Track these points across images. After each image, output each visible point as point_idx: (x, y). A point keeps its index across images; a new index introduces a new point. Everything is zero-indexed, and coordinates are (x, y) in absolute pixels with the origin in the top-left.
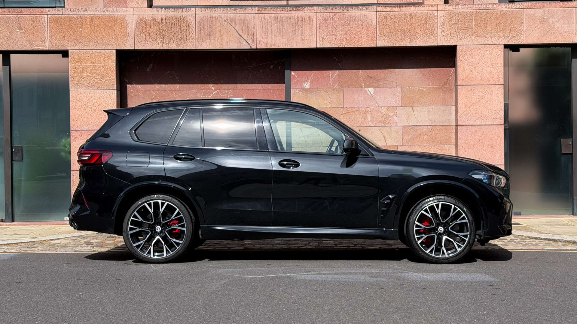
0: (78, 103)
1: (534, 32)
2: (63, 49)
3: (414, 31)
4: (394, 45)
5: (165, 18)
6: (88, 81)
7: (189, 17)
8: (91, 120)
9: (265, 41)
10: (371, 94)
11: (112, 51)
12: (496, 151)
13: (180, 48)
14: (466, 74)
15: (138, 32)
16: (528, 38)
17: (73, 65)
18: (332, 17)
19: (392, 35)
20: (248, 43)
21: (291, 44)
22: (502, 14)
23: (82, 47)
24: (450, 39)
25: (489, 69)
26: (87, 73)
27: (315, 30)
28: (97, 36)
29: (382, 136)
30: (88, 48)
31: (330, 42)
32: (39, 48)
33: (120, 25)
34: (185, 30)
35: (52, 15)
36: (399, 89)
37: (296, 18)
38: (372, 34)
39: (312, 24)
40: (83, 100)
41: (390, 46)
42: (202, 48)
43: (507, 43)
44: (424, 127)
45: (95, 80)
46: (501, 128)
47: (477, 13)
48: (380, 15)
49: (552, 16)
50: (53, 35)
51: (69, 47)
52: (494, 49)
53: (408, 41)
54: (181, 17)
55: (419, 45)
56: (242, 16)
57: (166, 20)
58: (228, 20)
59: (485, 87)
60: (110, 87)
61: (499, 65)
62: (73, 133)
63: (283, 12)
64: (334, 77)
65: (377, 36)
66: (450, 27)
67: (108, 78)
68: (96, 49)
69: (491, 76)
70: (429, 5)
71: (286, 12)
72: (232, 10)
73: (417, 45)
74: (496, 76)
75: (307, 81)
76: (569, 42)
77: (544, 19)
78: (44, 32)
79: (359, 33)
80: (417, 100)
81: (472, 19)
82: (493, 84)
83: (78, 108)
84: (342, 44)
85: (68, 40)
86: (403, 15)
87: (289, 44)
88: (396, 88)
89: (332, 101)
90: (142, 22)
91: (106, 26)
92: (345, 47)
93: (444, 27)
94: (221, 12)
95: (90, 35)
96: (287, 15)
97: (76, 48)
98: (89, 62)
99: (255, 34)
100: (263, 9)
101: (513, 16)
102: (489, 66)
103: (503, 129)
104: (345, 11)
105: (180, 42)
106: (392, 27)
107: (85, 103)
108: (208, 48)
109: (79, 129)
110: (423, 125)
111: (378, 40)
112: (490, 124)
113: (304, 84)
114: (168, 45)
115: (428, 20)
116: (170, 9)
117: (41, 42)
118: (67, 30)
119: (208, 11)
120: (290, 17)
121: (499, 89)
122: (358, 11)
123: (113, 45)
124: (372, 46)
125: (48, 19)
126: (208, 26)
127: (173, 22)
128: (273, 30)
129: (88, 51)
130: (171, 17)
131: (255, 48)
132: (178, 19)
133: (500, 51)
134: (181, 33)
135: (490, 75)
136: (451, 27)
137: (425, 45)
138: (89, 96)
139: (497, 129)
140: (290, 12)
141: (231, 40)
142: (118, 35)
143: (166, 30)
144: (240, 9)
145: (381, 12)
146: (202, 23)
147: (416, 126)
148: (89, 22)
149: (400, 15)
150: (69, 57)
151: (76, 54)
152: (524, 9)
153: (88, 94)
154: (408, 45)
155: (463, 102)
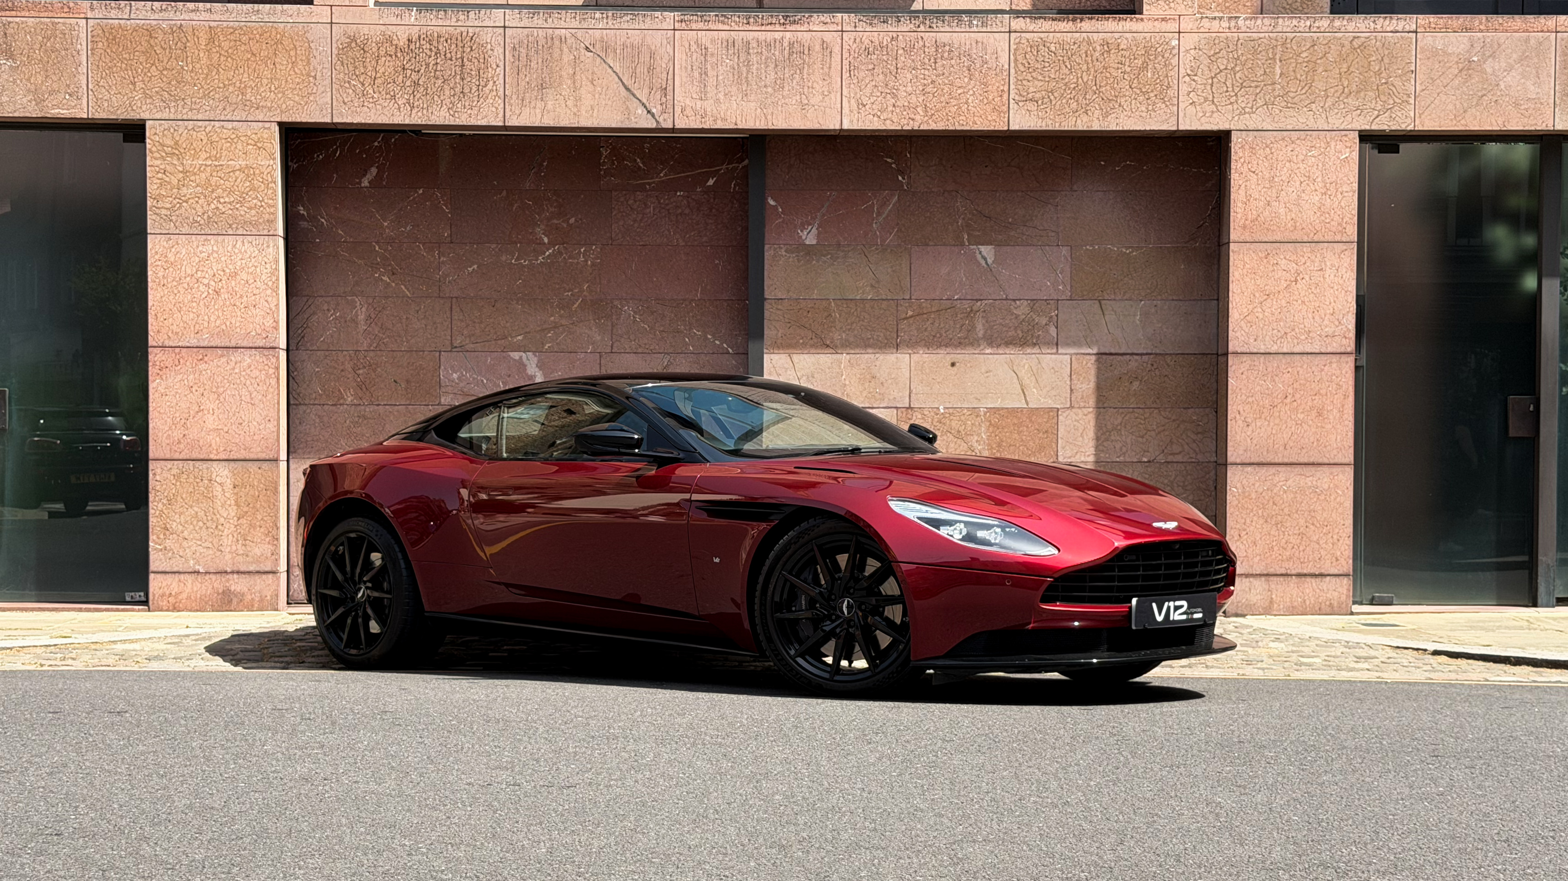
0: (171, 269)
1: (1444, 97)
2: (128, 117)
3: (1113, 88)
4: (1057, 128)
5: (419, 37)
6: (201, 210)
7: (487, 36)
8: (206, 318)
9: (698, 106)
10: (986, 263)
11: (267, 125)
12: (1330, 426)
13: (458, 122)
14: (1254, 212)
15: (342, 75)
16: (1426, 114)
17: (158, 162)
18: (885, 43)
19: (1052, 97)
20: (649, 112)
21: (769, 117)
22: (1356, 46)
23: (184, 111)
24: (1213, 112)
25: (1317, 198)
26: (198, 186)
27: (840, 79)
28: (226, 83)
29: (1015, 380)
30: (200, 117)
31: (879, 113)
32: (62, 112)
33: (292, 53)
34: (473, 73)
35: (99, 21)
36: (1065, 251)
37: (786, 44)
38: (996, 94)
39: (830, 65)
40: (185, 263)
41: (1044, 128)
42: (522, 124)
43: (1368, 128)
44: (1131, 358)
45: (220, 206)
46: (1347, 362)
47: (1289, 41)
48: (1020, 43)
49: (1493, 56)
50: (102, 78)
51: (147, 112)
52: (1333, 144)
53: (1096, 116)
54: (464, 34)
55: (1125, 128)
56: (635, 37)
57: (422, 42)
58: (598, 46)
59: (1306, 248)
60: (261, 228)
61: (1345, 188)
62: (155, 357)
63: (750, 28)
64: (886, 212)
65: (1011, 101)
66: (1212, 78)
67: (255, 201)
68: (223, 118)
69: (1323, 218)
70: (1156, 17)
71: (758, 28)
72: (607, 17)
73: (1118, 129)
74: (1336, 218)
75: (810, 224)
76: (1538, 128)
77: (1469, 62)
78: (76, 69)
79: (959, 91)
80: (1114, 283)
81: (1274, 59)
82: (1327, 238)
83: (169, 286)
84: (913, 120)
85: (144, 93)
86: (1085, 44)
87: (766, 118)
88: (1055, 249)
89: (878, 282)
90: (353, 45)
91: (254, 55)
92: (922, 128)
93: (1196, 78)
94: (575, 24)
95: (206, 79)
96: (761, 36)
97: (165, 115)
98: (204, 155)
99: (670, 88)
100: (695, 18)
101: (1386, 52)
102: (1316, 190)
103: (1352, 365)
104: (922, 28)
105: (459, 105)
106: (1053, 76)
107: (189, 271)
108: (536, 125)
109: (171, 344)
110: (1129, 351)
111: (1011, 112)
112: (1317, 351)
113: (802, 231)
114: (425, 111)
115: (1151, 58)
116: (434, 13)
117: (67, 97)
118: (141, 63)
119: (538, 20)
120: (768, 40)
121: (1342, 256)
122: (957, 29)
123: (270, 110)
124: (996, 129)
125: (89, 30)
126: (540, 61)
127: (440, 48)
128: (720, 78)
129: (200, 123)
130: (436, 35)
131: (671, 126)
132: (454, 40)
133: (1348, 150)
134: (463, 79)
135: (1318, 214)
136: (1215, 80)
137: (1143, 129)
138: (201, 252)
139: (1334, 365)
140: (769, 28)
141: (604, 103)
142: (287, 81)
143: (422, 71)
144: (630, 17)
145: (1023, 35)
146: (523, 51)
147: (1111, 354)
148: (203, 42)
149: (1075, 43)
150: (148, 141)
151: (166, 132)
152: (1416, 32)
153: (198, 247)
154: (1096, 126)
155: (1244, 289)
